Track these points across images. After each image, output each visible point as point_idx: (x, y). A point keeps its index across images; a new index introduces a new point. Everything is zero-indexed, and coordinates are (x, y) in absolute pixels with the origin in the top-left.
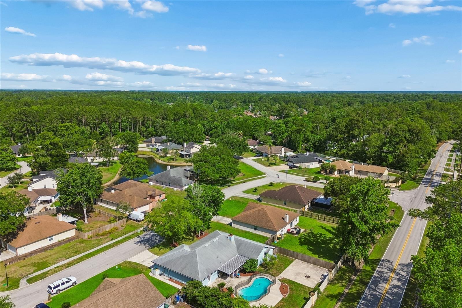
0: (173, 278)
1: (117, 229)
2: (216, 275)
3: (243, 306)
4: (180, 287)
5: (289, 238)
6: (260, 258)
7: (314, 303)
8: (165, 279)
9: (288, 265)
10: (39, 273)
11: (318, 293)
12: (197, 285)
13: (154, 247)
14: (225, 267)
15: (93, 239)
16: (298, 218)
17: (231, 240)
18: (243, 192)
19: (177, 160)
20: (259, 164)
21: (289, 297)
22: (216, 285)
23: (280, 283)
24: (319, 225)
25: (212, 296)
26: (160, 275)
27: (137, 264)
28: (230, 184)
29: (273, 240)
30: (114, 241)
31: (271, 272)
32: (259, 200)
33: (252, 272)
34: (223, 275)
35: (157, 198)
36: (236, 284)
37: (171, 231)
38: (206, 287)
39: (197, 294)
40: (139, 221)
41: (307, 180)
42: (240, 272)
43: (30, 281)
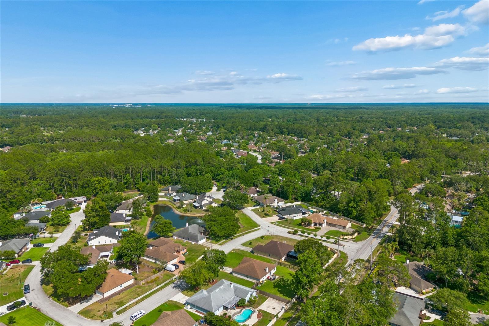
0: (198, 310)
1: (159, 278)
2: (222, 308)
3: (235, 325)
4: (203, 316)
5: (268, 283)
6: (247, 298)
7: (274, 323)
8: (193, 311)
9: (264, 301)
10: (121, 308)
11: (277, 318)
12: (211, 314)
13: (184, 290)
14: (227, 303)
15: (145, 285)
16: (275, 268)
17: (231, 286)
18: (242, 245)
19: (191, 211)
20: (256, 215)
21: (261, 320)
22: (222, 314)
23: (258, 312)
24: (289, 272)
25: (220, 320)
26: (191, 308)
27: (176, 302)
28: (233, 237)
29: (257, 285)
30: (159, 287)
31: (253, 306)
32: (252, 252)
33: (243, 306)
34: (226, 308)
35: (182, 252)
36: (233, 313)
37: (195, 282)
38: (217, 315)
39: (212, 319)
40: (172, 272)
41: (289, 233)
42: (235, 306)
43: (118, 313)
